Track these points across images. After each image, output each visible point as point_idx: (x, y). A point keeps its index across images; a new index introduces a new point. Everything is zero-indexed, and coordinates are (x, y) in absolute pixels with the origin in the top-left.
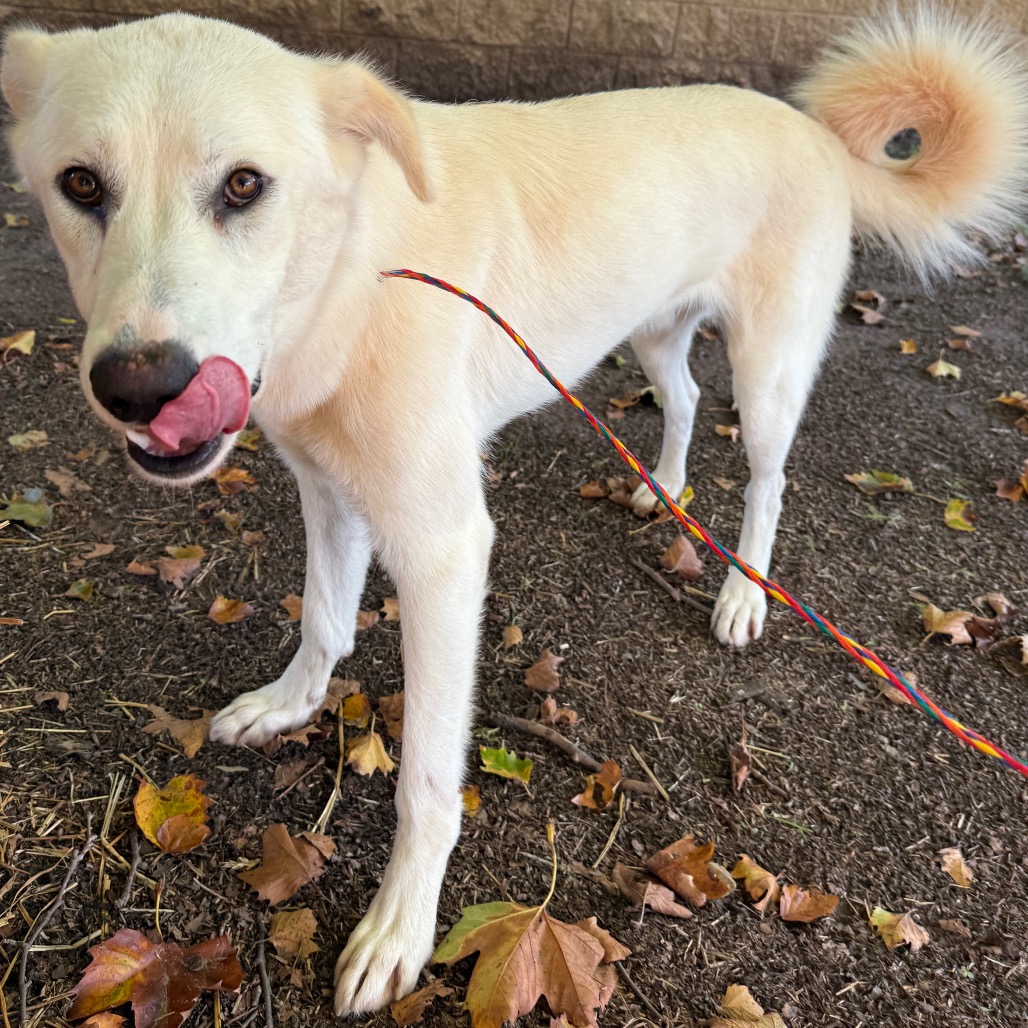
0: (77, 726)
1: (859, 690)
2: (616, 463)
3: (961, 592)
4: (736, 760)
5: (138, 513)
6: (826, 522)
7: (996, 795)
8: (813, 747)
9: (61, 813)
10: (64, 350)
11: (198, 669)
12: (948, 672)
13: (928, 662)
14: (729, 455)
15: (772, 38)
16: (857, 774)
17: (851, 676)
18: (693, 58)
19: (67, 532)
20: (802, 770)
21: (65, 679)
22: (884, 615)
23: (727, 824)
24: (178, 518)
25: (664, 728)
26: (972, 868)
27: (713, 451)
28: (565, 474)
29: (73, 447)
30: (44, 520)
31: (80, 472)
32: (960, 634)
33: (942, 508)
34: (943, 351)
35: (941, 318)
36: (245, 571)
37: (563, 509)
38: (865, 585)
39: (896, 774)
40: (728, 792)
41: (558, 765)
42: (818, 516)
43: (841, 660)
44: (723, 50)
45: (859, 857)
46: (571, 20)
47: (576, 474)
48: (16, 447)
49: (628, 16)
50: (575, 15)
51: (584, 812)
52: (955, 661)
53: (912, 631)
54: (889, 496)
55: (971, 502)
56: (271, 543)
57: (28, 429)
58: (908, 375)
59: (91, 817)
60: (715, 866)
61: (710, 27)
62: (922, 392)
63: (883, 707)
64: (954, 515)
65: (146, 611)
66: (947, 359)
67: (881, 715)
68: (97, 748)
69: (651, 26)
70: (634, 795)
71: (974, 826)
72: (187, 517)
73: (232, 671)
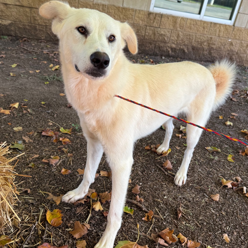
0: (32, 197)
1: (207, 197)
2: (153, 142)
3: (230, 176)
4: (179, 212)
5: (44, 148)
6: (201, 158)
7: (236, 222)
8: (196, 210)
9: (30, 216)
10: (25, 107)
11: (59, 185)
12: (227, 194)
13: (222, 192)
14: (179, 141)
15: (193, 40)
16: (205, 216)
17: (205, 194)
18: (174, 43)
19: (28, 151)
20: (193, 214)
21: (29, 186)
22: (213, 180)
23: (176, 226)
24: (53, 149)
25: (163, 203)
26: (230, 238)
27: (175, 140)
28: (141, 144)
29: (29, 131)
30: (22, 148)
31: (30, 137)
32: (230, 186)
33: (227, 156)
34: (229, 119)
35: (229, 111)
36: (69, 163)
37: (141, 152)
38: (209, 173)
39: (214, 217)
40: (177, 219)
41: (139, 211)
42: (199, 157)
43: (203, 190)
44: (181, 42)
45: (205, 235)
46: (145, 32)
47: (144, 144)
48: (15, 130)
49: (159, 32)
50: (146, 31)
51: (145, 222)
52: (228, 192)
53: (219, 184)
54: (215, 153)
55: (234, 155)
56: (75, 156)
57: (18, 126)
58: (220, 124)
59: (36, 217)
60: (174, 235)
61: (178, 36)
62: (223, 128)
63: (212, 201)
64: (230, 158)
65: (47, 171)
66: (230, 121)
67: (211, 203)
68: (37, 202)
69: (164, 35)
70: (156, 218)
71: (231, 229)
72: (55, 149)
73: (66, 186)
